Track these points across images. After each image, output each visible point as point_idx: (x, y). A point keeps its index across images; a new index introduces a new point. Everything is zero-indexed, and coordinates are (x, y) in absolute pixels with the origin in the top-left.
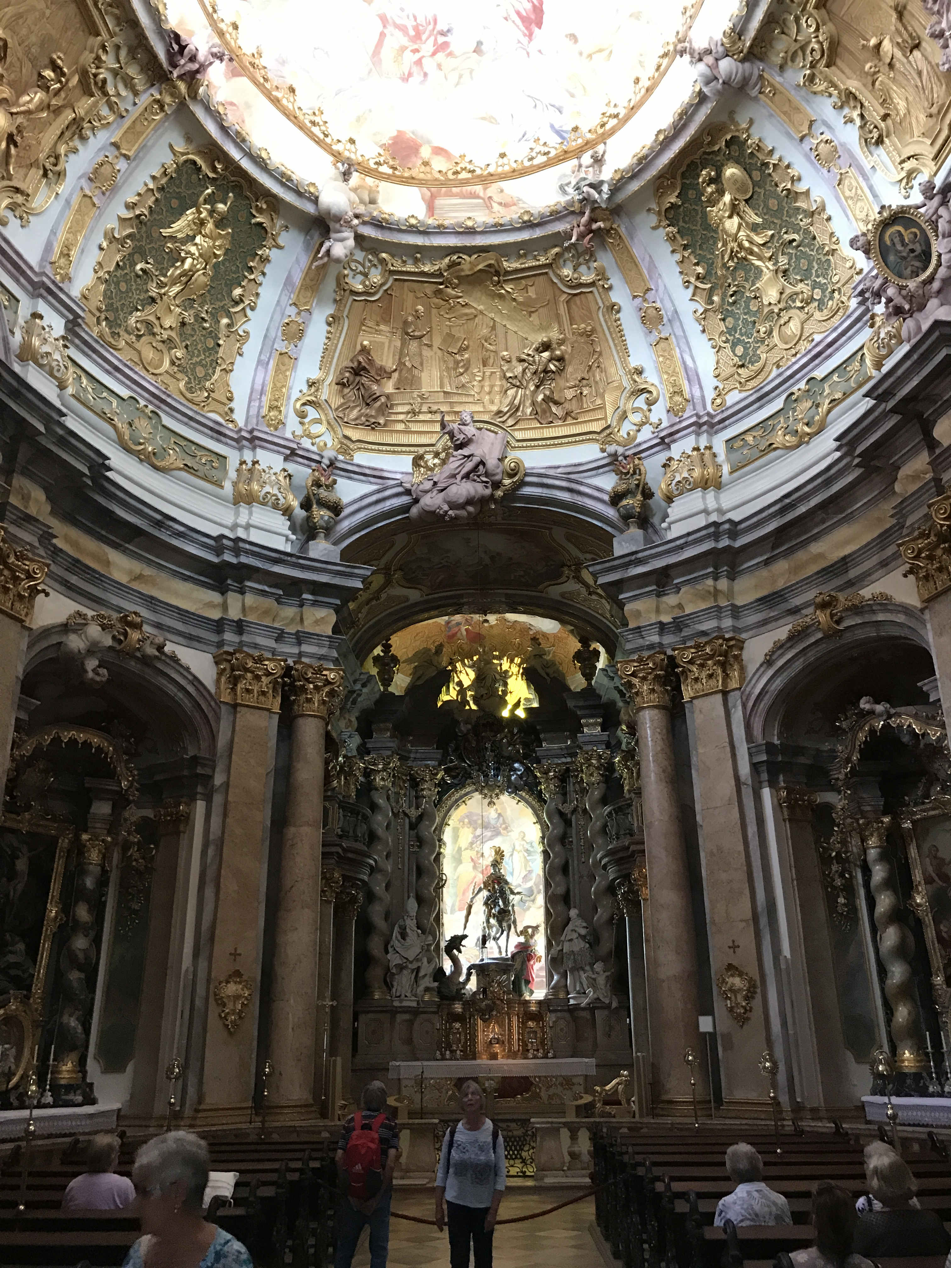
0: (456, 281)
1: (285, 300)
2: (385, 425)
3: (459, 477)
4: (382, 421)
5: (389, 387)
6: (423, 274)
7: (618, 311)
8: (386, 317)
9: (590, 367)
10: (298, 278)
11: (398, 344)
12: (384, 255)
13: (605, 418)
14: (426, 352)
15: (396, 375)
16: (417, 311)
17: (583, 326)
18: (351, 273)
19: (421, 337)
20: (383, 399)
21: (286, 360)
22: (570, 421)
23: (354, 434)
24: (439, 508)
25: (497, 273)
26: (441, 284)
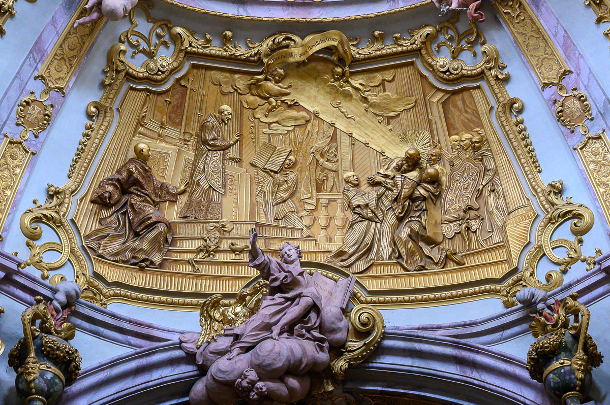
0: (281, 71)
1: (28, 72)
2: (161, 265)
3: (276, 330)
4: (157, 258)
5: (172, 213)
6: (233, 59)
7: (520, 111)
8: (176, 116)
9: (480, 193)
10: (51, 44)
11: (190, 155)
12: (179, 30)
13: (508, 261)
14: (232, 169)
15: (183, 199)
16: (221, 112)
17: (467, 136)
18: (130, 51)
19: (224, 149)
20: (161, 228)
21: (19, 152)
22: (451, 266)
23: (112, 274)
24: (242, 375)
25: (341, 62)
26: (260, 74)
